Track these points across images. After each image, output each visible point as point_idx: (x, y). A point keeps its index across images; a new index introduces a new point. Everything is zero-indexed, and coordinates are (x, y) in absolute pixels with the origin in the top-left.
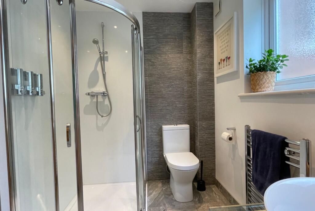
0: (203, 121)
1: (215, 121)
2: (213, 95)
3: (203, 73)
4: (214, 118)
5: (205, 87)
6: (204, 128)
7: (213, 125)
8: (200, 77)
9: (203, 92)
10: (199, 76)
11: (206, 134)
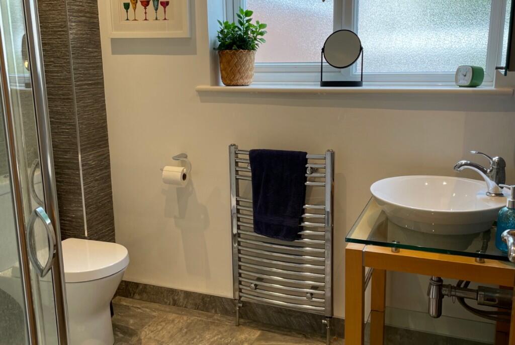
0: (89, 152)
1: (108, 146)
2: (101, 81)
3: (80, 22)
4: (107, 140)
5: (86, 61)
6: (92, 168)
7: (105, 158)
8: (76, 34)
9: (84, 74)
10: (73, 31)
11: (96, 183)
